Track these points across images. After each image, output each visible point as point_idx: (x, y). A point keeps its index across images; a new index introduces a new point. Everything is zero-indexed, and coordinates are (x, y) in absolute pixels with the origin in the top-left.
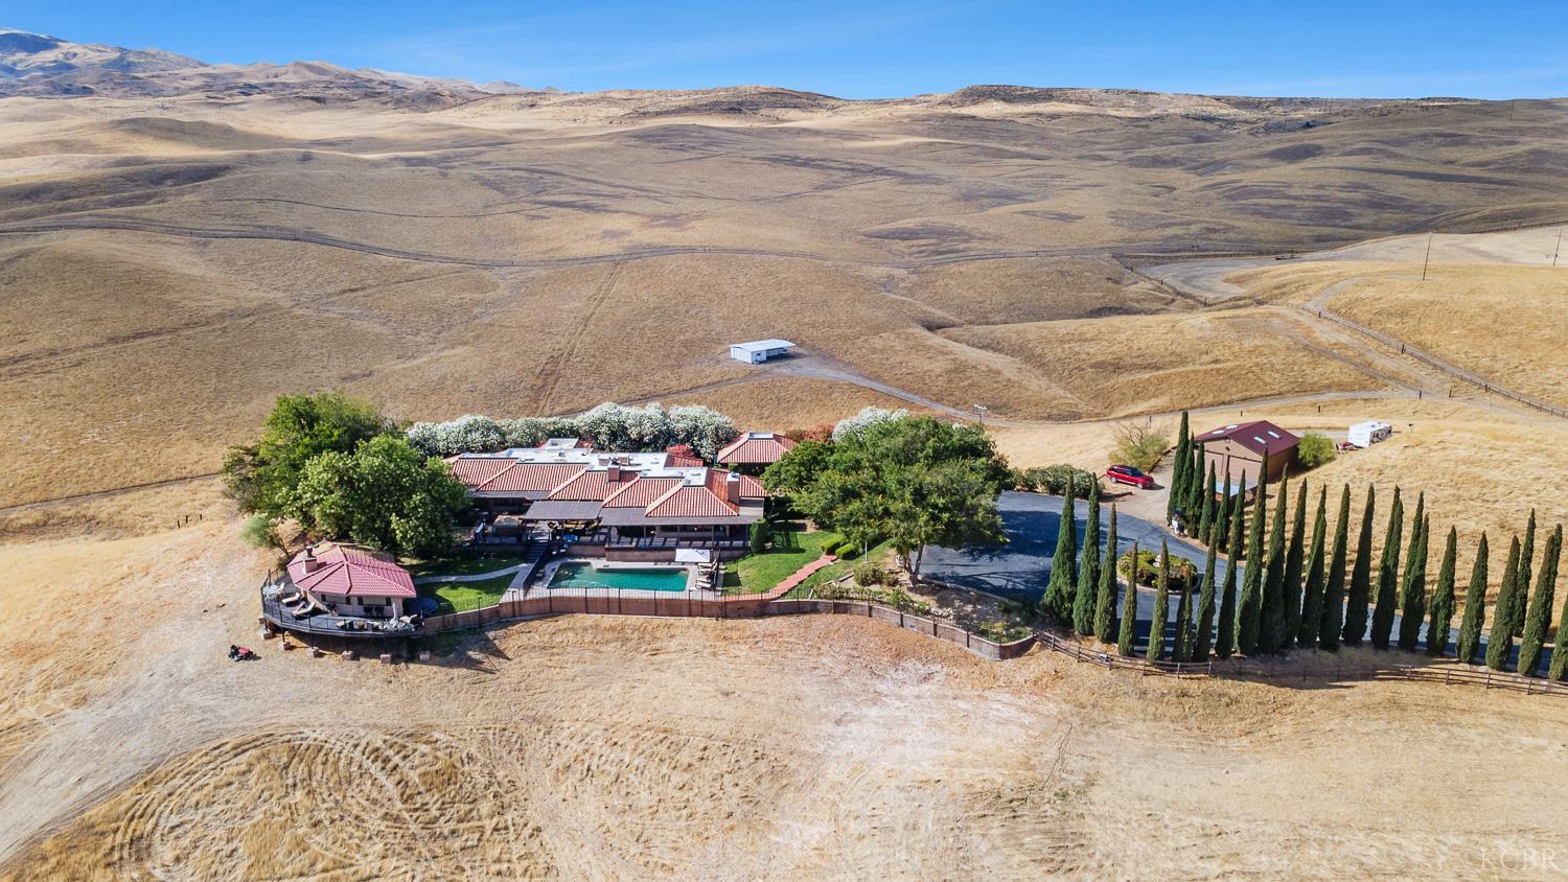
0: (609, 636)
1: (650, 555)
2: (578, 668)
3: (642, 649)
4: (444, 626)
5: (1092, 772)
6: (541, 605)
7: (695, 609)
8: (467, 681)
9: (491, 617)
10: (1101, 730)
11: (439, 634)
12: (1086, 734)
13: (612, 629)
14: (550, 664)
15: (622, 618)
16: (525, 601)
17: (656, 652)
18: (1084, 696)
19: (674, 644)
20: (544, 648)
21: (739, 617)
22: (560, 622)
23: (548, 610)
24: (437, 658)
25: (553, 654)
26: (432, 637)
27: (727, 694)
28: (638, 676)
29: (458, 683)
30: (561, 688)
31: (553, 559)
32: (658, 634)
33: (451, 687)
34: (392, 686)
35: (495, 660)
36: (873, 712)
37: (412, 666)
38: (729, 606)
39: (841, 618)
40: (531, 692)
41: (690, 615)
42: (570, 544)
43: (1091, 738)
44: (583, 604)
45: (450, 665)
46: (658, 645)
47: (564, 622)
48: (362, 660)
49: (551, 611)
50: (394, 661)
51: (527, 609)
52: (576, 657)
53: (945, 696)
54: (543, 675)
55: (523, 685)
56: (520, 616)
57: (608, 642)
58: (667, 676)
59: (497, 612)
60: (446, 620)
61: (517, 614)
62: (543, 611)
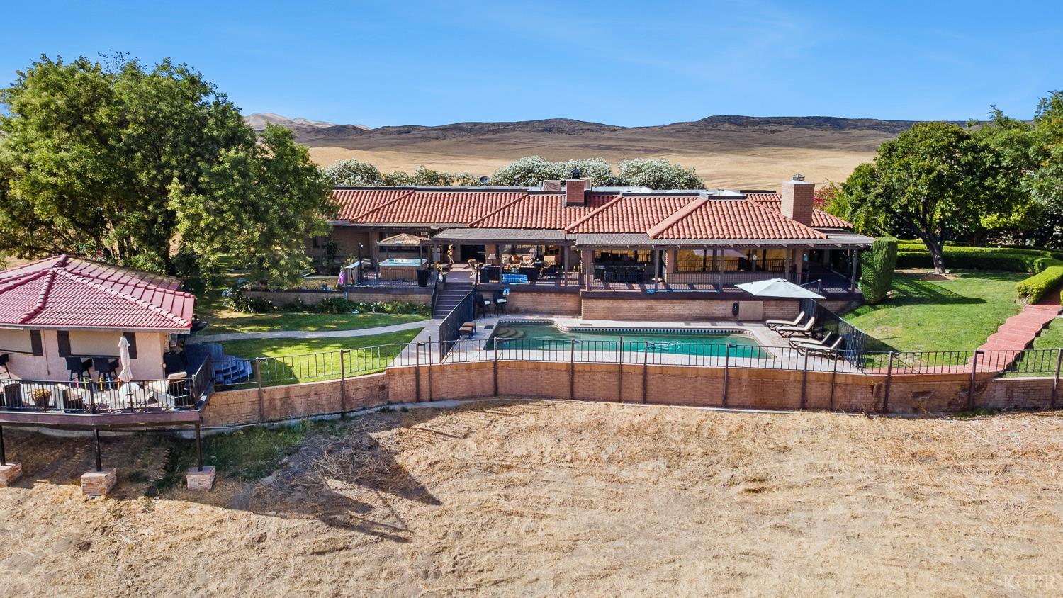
0: (633, 446)
1: (664, 307)
2: (576, 520)
3: (724, 476)
4: (261, 412)
6: (477, 379)
7: (815, 392)
8: (299, 545)
9: (368, 399)
11: (249, 430)
13: (635, 431)
14: (508, 506)
15: (651, 410)
16: (442, 369)
17: (758, 486)
19: (794, 467)
20: (489, 469)
21: (915, 413)
23: (489, 388)
24: (233, 488)
25: (511, 484)
26: (231, 435)
28: (738, 543)
29: (275, 550)
30: (544, 571)
31: (483, 311)
32: (747, 444)
33: (254, 563)
34: (86, 557)
37: (160, 504)
38: (893, 387)
40: (471, 581)
41: (804, 406)
42: (514, 290)
44: (565, 378)
45: (258, 504)
46: (758, 468)
47: (526, 416)
49: (496, 394)
50: (116, 491)
51: (445, 385)
52: (565, 492)
54: (493, 535)
55: (446, 559)
56: (431, 400)
57: (633, 460)
58: (815, 546)
59: (383, 387)
60: (266, 397)
61: (425, 395)
62: (478, 392)
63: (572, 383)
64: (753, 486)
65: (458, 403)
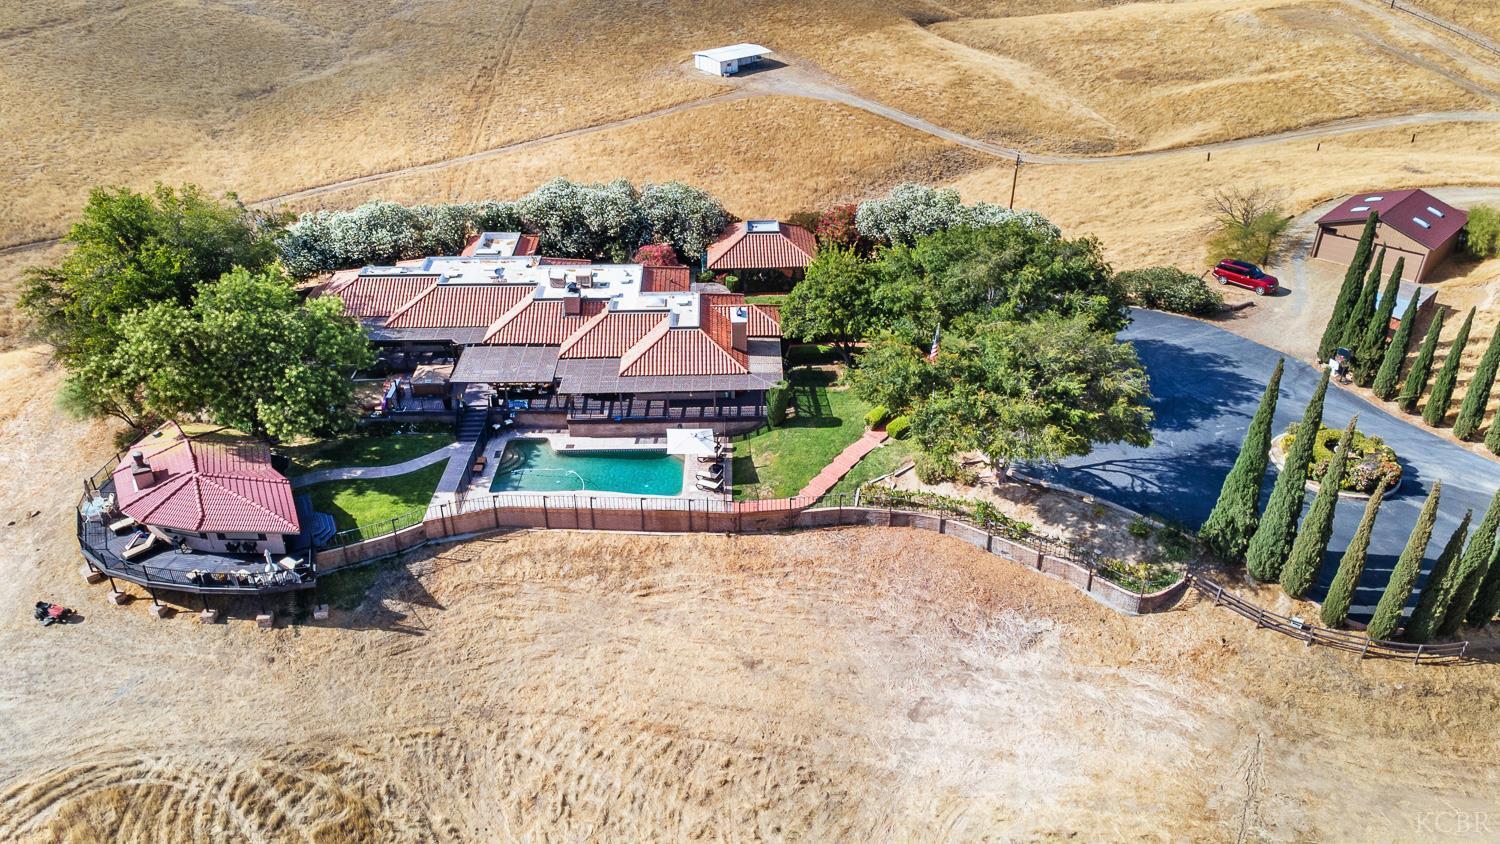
0: (581, 564)
1: (629, 428)
2: (541, 618)
3: (628, 587)
4: (347, 561)
5: (1305, 828)
6: (484, 520)
7: (697, 522)
8: (383, 650)
9: (413, 542)
10: (1306, 747)
11: (341, 572)
12: (1284, 754)
13: (584, 553)
14: (500, 613)
16: (460, 517)
17: (648, 590)
18: (1272, 687)
19: (670, 578)
20: (491, 586)
21: (759, 531)
22: (511, 543)
23: (493, 524)
24: (340, 614)
25: (504, 596)
26: (331, 576)
27: (752, 665)
28: (624, 632)
29: (371, 654)
30: (517, 654)
31: (496, 434)
32: (649, 562)
33: (361, 665)
34: (275, 667)
35: (421, 611)
36: (961, 698)
37: (303, 630)
38: (743, 518)
39: (902, 533)
40: (477, 663)
41: (691, 529)
42: (517, 413)
43: (1293, 762)
44: (543, 517)
45: (358, 624)
46: (648, 579)
47: (516, 543)
48: (231, 621)
49: (498, 526)
50: (277, 623)
51: (462, 526)
52: (535, 601)
53: (1064, 674)
54: (491, 634)
55: (464, 651)
56: (455, 535)
57: (579, 575)
58: (666, 632)
59: (422, 532)
60: (349, 552)
61: (451, 532)
62: (486, 526)
63: (547, 519)
64: (644, 592)
65: (472, 535)
